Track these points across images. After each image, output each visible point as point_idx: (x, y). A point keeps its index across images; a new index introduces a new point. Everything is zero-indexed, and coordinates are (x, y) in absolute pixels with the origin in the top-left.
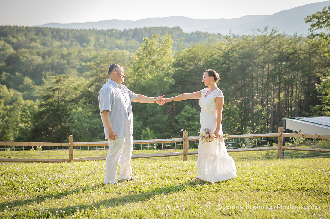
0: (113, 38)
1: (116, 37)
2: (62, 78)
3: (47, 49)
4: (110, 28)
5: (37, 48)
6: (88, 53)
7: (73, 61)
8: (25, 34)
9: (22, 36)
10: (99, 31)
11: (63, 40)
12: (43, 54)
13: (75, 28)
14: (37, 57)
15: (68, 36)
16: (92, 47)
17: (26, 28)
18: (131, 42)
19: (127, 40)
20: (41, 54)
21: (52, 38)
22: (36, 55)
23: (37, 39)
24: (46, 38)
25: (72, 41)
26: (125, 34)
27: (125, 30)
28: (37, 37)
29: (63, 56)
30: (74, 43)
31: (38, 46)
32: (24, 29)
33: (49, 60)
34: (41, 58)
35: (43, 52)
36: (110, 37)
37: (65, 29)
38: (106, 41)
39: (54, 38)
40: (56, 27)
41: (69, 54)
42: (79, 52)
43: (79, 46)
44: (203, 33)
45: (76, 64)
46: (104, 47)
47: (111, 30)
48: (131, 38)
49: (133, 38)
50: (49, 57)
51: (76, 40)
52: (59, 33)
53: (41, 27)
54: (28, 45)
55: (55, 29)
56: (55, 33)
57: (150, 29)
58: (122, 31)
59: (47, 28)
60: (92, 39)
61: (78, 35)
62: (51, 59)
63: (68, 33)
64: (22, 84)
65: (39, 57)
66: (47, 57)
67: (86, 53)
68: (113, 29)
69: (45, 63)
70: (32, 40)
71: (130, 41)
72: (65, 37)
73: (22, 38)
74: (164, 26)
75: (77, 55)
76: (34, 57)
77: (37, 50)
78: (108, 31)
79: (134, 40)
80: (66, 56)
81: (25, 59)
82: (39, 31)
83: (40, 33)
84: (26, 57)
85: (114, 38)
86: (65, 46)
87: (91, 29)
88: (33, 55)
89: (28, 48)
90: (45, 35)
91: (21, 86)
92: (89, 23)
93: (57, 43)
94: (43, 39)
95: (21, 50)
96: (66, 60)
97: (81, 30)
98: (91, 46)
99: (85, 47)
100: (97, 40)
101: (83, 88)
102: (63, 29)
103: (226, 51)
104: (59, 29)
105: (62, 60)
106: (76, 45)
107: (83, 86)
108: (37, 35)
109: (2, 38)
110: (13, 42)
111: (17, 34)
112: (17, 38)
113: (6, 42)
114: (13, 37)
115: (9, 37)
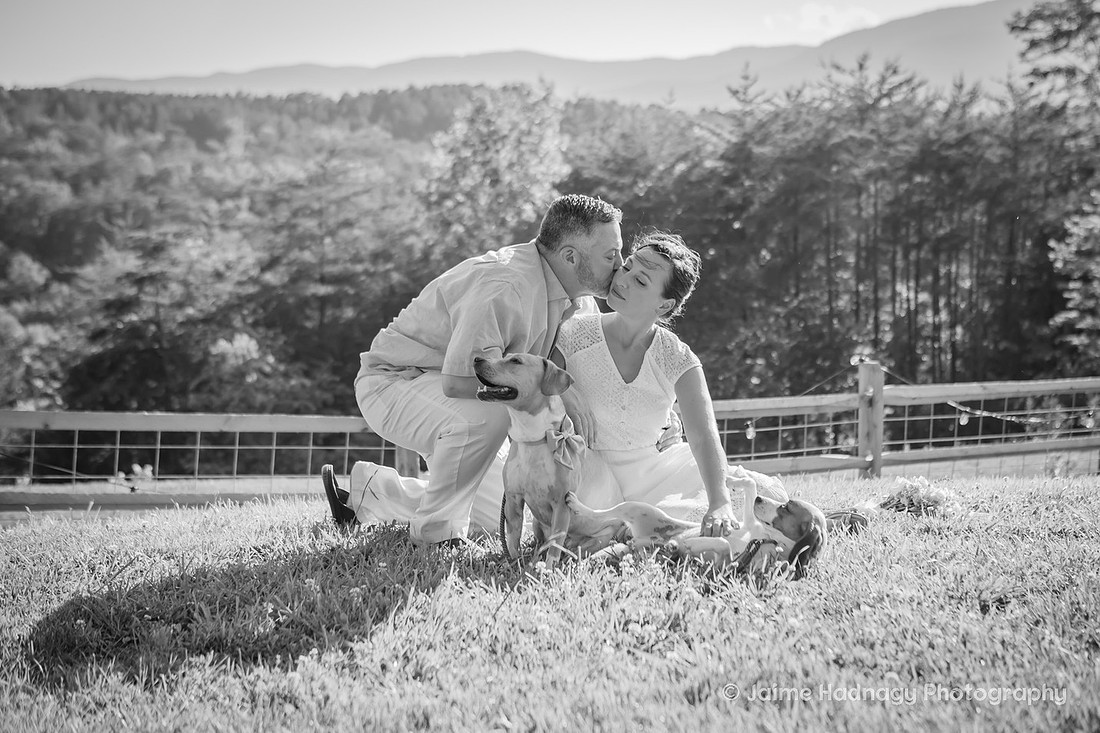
0: (305, 122)
1: (314, 118)
3: (84, 161)
4: (297, 90)
5: (50, 155)
6: (229, 170)
7: (180, 198)
8: (9, 112)
10: (258, 101)
11: (139, 131)
12: (77, 175)
13: (176, 90)
14: (54, 187)
15: (154, 116)
16: (239, 152)
17: (10, 92)
18: (366, 137)
19: (354, 128)
20: (68, 174)
21: (102, 125)
22: (51, 180)
23: (52, 127)
24: (79, 123)
25: (168, 134)
26: (345, 109)
27: (345, 99)
28: (49, 121)
29: (142, 183)
30: (177, 139)
31: (53, 150)
32: (6, 95)
33: (96, 196)
34: (68, 188)
35: (76, 171)
36: (295, 118)
37: (143, 96)
38: (282, 135)
39: (108, 125)
40: (114, 88)
41: (163, 177)
42: (198, 167)
43: (194, 150)
44: (604, 105)
45: (188, 209)
46: (278, 151)
47: (298, 98)
48: (364, 120)
49: (373, 119)
50: (96, 182)
51: (182, 129)
52: (124, 108)
53: (63, 89)
54: (19, 147)
55: (110, 93)
56: (111, 109)
57: (428, 91)
58: (336, 98)
59: (82, 88)
60: (236, 123)
61: (189, 115)
62: (102, 192)
63: (153, 109)
64: (5, 276)
65: (60, 185)
66: (88, 184)
67: (219, 169)
68: (305, 94)
69: (84, 207)
70: (34, 131)
71: (362, 132)
72: (147, 121)
74: (472, 83)
75: (193, 179)
76: (45, 184)
77: (54, 164)
78: (290, 99)
79: (376, 128)
80: (155, 180)
81: (14, 192)
82: (55, 101)
83: (60, 106)
84: (18, 186)
85: (309, 121)
86: (146, 149)
87: (233, 94)
88: (42, 178)
89: (21, 157)
90: (78, 114)
91: (2, 286)
93: (118, 142)
94: (72, 128)
96: (153, 193)
97: (197, 97)
98: (236, 147)
99: (212, 150)
100: (254, 129)
101: (244, 272)
102: (137, 95)
103: (734, 139)
104: (122, 93)
105: (139, 195)
106: (183, 146)
107: (241, 268)
108: (50, 116)
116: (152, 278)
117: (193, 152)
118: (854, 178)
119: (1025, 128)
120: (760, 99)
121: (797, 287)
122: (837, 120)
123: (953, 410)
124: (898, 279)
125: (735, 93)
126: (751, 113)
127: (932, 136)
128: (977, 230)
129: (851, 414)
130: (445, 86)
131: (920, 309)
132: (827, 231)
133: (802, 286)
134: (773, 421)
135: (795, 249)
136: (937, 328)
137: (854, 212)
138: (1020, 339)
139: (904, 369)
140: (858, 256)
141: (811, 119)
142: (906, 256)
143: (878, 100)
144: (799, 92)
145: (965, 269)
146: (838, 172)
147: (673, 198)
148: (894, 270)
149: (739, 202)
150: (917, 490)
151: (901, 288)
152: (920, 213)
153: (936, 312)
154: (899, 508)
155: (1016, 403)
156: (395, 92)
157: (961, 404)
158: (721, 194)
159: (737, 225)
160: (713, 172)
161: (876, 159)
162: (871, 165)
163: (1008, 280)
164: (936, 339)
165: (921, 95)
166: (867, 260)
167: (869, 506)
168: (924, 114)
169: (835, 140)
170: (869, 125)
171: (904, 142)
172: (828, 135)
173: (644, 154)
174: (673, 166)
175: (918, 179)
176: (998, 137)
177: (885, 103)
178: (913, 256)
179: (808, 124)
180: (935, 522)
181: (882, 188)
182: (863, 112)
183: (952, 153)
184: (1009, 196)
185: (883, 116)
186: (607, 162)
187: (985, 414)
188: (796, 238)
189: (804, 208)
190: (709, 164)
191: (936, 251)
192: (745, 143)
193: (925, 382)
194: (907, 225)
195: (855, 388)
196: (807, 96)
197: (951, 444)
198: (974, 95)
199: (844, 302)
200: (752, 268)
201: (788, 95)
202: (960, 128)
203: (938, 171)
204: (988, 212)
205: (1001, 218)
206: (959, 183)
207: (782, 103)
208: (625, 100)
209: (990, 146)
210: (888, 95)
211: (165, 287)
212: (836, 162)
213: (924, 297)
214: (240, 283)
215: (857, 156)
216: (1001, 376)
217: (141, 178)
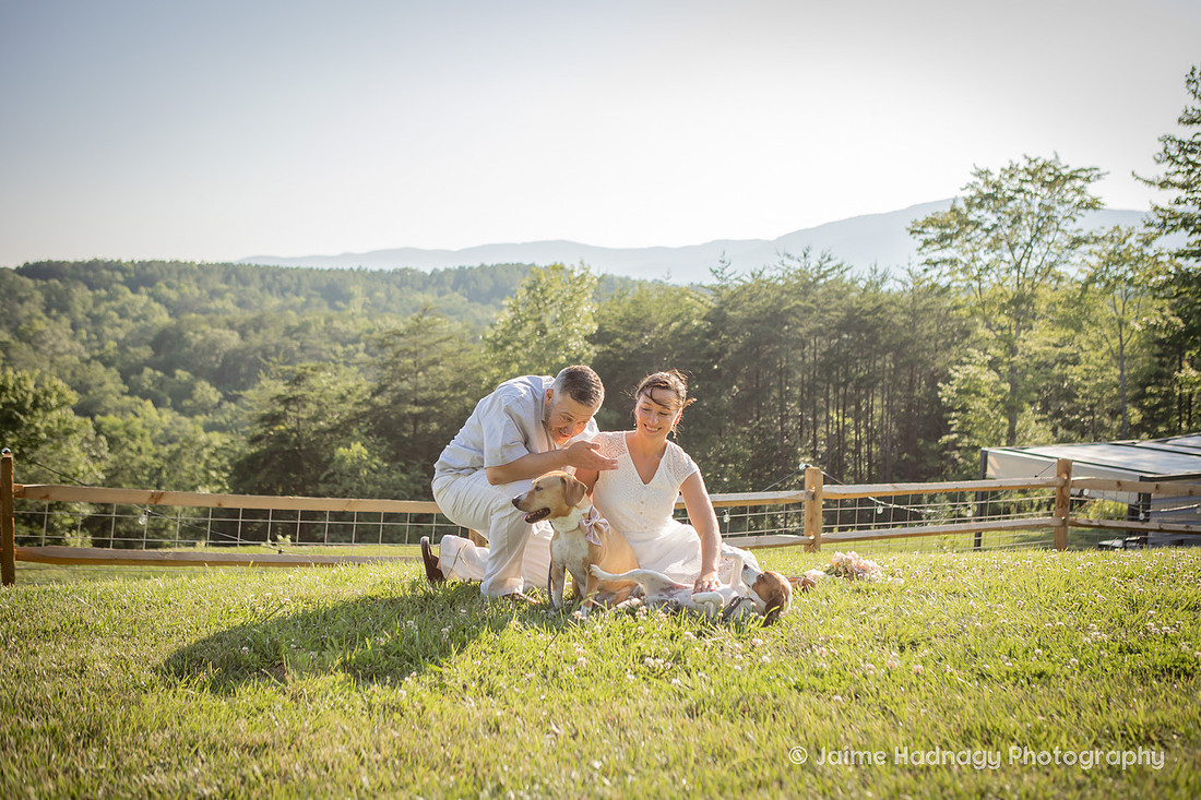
0: (407, 289)
1: (413, 287)
2: (309, 371)
3: (249, 315)
4: (401, 266)
5: (225, 311)
6: (351, 322)
7: (315, 342)
8: (198, 280)
9: (189, 285)
10: (373, 273)
11: (288, 294)
12: (244, 326)
13: (315, 265)
14: (227, 333)
15: (299, 283)
16: (359, 310)
17: (199, 266)
18: (450, 300)
19: (441, 294)
20: (237, 324)
21: (262, 290)
22: (224, 328)
23: (227, 291)
24: (246, 288)
25: (309, 297)
26: (434, 280)
27: (435, 271)
28: (225, 287)
29: (289, 332)
30: (314, 301)
31: (227, 307)
32: (196, 268)
33: (256, 340)
34: (237, 334)
35: (242, 322)
36: (399, 287)
37: (292, 269)
38: (389, 298)
39: (266, 290)
40: (271, 263)
41: (304, 327)
42: (329, 320)
44: (620, 279)
45: (321, 350)
46: (386, 310)
47: (401, 272)
48: (448, 288)
49: (455, 288)
50: (257, 331)
51: (319, 294)
52: (278, 277)
53: (236, 264)
54: (204, 305)
55: (269, 267)
56: (269, 278)
57: (494, 268)
58: (429, 272)
59: (249, 265)
60: (356, 289)
61: (324, 283)
62: (261, 337)
63: (299, 279)
64: (190, 397)
65: (231, 332)
66: (251, 332)
67: (344, 323)
68: (406, 269)
69: (247, 348)
70: (214, 294)
71: (446, 297)
72: (294, 287)
73: (191, 290)
74: (527, 262)
75: (325, 329)
76: (221, 331)
77: (227, 317)
78: (396, 272)
79: (456, 294)
80: (297, 330)
81: (200, 337)
82: (230, 272)
83: (234, 277)
84: (203, 332)
85: (409, 288)
86: (292, 307)
87: (355, 268)
88: (219, 327)
89: (205, 312)
90: (246, 283)
91: (187, 403)
92: (347, 256)
93: (274, 302)
94: (241, 291)
95: (187, 317)
96: (297, 339)
97: (329, 270)
98: (356, 306)
99: (340, 309)
100: (370, 294)
101: (361, 396)
102: (287, 268)
103: (714, 305)
104: (278, 267)
105: (287, 339)
106: (319, 305)
107: (359, 392)
108: (226, 283)
109: (143, 289)
110: (169, 299)
111: (179, 279)
112: (178, 289)
113: (152, 299)
114: (169, 286)
115: (160, 287)
116: (295, 399)
117: (326, 309)
118: (800, 334)
119: (921, 301)
120: (732, 277)
121: (758, 413)
122: (788, 293)
123: (870, 503)
124: (831, 408)
125: (715, 272)
126: (726, 287)
127: (855, 306)
128: (887, 374)
129: (799, 505)
130: (507, 264)
131: (846, 429)
132: (780, 372)
133: (762, 412)
134: (743, 509)
135: (757, 385)
136: (858, 444)
137: (800, 359)
138: (918, 452)
139: (835, 473)
140: (802, 391)
141: (769, 291)
142: (836, 391)
143: (817, 279)
144: (761, 272)
145: (877, 401)
146: (788, 331)
147: (670, 347)
148: (827, 400)
149: (717, 350)
150: (850, 561)
151: (833, 414)
152: (846, 360)
153: (858, 432)
154: (838, 574)
155: (917, 499)
156: (470, 268)
157: (878, 499)
158: (704, 344)
159: (716, 367)
160: (698, 328)
161: (816, 321)
162: (813, 326)
163: (908, 410)
164: (857, 451)
165: (848, 276)
166: (808, 394)
167: (815, 573)
168: (849, 290)
169: (786, 307)
170: (810, 297)
171: (836, 310)
172: (781, 304)
173: (649, 315)
174: (670, 324)
175: (846, 336)
176: (901, 307)
177: (822, 281)
178: (841, 390)
179: (767, 295)
180: (863, 585)
181: (820, 342)
182: (806, 288)
183: (869, 317)
184: (909, 349)
185: (820, 290)
186: (622, 320)
187: (895, 506)
188: (757, 377)
189: (764, 356)
190: (695, 323)
191: (857, 388)
192: (722, 308)
193: (848, 483)
194: (837, 369)
195: (801, 486)
196: (766, 275)
197: (868, 528)
198: (884, 279)
199: (791, 424)
200: (725, 399)
201: (753, 275)
202: (875, 301)
203: (859, 331)
204: (894, 360)
205: (904, 365)
206: (874, 340)
207: (749, 280)
208: (635, 277)
209: (896, 313)
210: (824, 276)
211: (304, 406)
212: (787, 324)
213: (849, 421)
214: (357, 404)
215: (802, 319)
216: (902, 479)
217: (288, 328)
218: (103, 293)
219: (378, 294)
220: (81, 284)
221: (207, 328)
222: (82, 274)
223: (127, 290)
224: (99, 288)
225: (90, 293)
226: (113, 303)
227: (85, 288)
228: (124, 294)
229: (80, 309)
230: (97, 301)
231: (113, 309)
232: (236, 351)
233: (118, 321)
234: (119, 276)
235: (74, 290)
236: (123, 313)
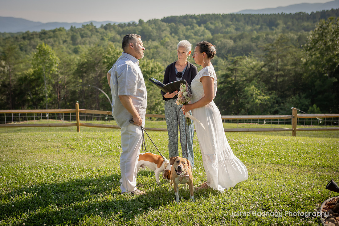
0: (300, 21)
1: (303, 20)
3: (239, 33)
4: (298, 11)
5: (231, 32)
6: (275, 35)
8: (222, 21)
9: (218, 23)
10: (287, 15)
11: (254, 25)
12: (236, 38)
13: (265, 13)
14: (229, 41)
15: (259, 21)
17: (222, 15)
21: (244, 23)
23: (232, 24)
24: (239, 23)
25: (262, 25)
26: (312, 17)
27: (312, 13)
28: (231, 23)
29: (252, 40)
30: (264, 27)
33: (240, 43)
34: (232, 41)
35: (235, 36)
36: (297, 20)
37: (256, 15)
38: (293, 25)
41: (258, 38)
42: (267, 35)
43: (268, 29)
46: (291, 30)
47: (299, 14)
48: (318, 19)
50: (240, 40)
51: (266, 24)
52: (251, 19)
53: (235, 14)
54: (224, 30)
55: (247, 14)
56: (247, 19)
57: (337, 10)
58: (310, 13)
59: (240, 14)
60: (280, 22)
61: (268, 20)
63: (259, 19)
65: (231, 40)
66: (238, 40)
67: (273, 35)
68: (301, 12)
69: (236, 46)
70: (228, 26)
72: (256, 22)
73: (219, 24)
75: (265, 38)
76: (227, 40)
77: (230, 35)
78: (296, 14)
79: (322, 20)
80: (255, 39)
82: (233, 17)
83: (234, 19)
84: (221, 41)
86: (255, 30)
87: (280, 13)
88: (226, 38)
89: (223, 33)
90: (239, 21)
92: (279, 8)
93: (249, 28)
94: (237, 24)
95: (217, 35)
96: (254, 42)
97: (270, 15)
98: (279, 29)
99: (273, 30)
100: (285, 23)
101: (258, 68)
102: (254, 15)
104: (250, 14)
105: (251, 43)
108: (232, 21)
109: (202, 25)
110: (211, 28)
111: (215, 21)
112: (214, 24)
113: (205, 29)
114: (211, 23)
115: (208, 24)
116: (235, 69)
156: (327, 11)
211: (237, 72)
214: (257, 71)
217: (252, 38)
218: (189, 27)
219: (290, 23)
220: (181, 24)
221: (223, 40)
222: (182, 20)
223: (197, 26)
224: (187, 25)
225: (185, 27)
226: (192, 31)
227: (183, 25)
228: (196, 27)
229: (181, 33)
230: (187, 30)
231: (192, 33)
232: (232, 47)
233: (194, 37)
234: (195, 21)
235: (179, 26)
236: (196, 34)
